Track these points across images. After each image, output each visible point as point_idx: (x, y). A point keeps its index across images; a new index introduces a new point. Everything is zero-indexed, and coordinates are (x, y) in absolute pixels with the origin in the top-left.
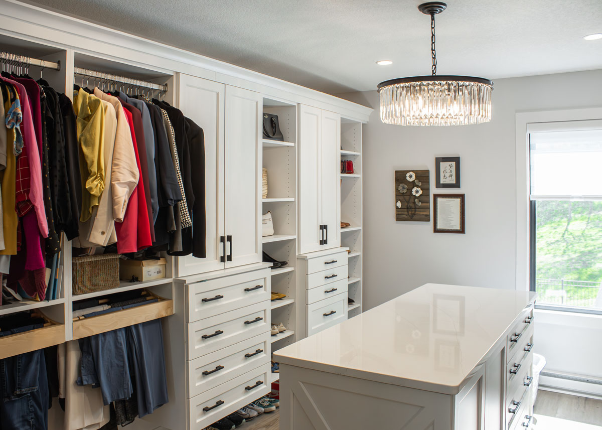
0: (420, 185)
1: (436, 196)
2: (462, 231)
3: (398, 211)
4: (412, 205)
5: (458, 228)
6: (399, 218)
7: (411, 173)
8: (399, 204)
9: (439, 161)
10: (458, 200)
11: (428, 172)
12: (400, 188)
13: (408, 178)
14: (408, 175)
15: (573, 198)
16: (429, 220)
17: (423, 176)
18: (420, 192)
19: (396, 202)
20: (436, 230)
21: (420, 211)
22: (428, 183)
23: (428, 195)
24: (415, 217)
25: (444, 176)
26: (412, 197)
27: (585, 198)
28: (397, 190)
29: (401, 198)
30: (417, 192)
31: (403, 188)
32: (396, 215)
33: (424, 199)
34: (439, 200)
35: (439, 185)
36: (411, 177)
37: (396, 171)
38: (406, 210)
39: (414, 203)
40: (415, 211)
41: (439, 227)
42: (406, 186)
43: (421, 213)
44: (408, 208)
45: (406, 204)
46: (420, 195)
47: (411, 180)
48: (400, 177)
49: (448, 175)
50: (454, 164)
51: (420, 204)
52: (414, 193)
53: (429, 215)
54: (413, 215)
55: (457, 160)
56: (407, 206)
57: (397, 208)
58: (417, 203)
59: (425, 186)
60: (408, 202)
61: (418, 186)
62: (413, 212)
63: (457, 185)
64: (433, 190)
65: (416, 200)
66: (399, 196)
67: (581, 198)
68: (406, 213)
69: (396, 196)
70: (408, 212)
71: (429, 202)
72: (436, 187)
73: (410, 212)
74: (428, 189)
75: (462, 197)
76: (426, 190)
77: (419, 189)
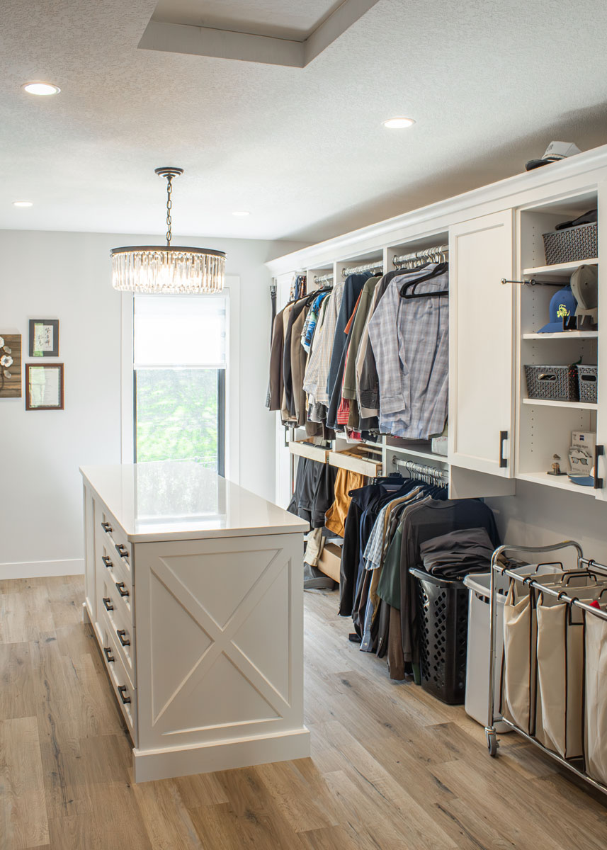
0: (10, 352)
1: (28, 366)
2: (61, 407)
5: (57, 403)
9: (33, 323)
10: (57, 370)
11: (19, 336)
15: (176, 366)
16: (20, 396)
17: (13, 342)
18: (11, 362)
20: (28, 407)
21: (9, 385)
22: (20, 350)
23: (20, 366)
24: (2, 392)
25: (40, 343)
27: (187, 366)
30: (6, 361)
33: (15, 370)
34: (33, 370)
35: (31, 353)
39: (3, 375)
40: (3, 385)
41: (33, 404)
43: (11, 387)
46: (11, 366)
49: (43, 341)
50: (51, 327)
51: (9, 376)
52: (3, 363)
53: (21, 389)
55: (55, 323)
58: (6, 375)
59: (17, 355)
61: (7, 355)
62: (1, 387)
63: (55, 353)
64: (25, 359)
65: (5, 372)
67: (183, 366)
71: (20, 374)
72: (30, 356)
74: (19, 358)
75: (61, 366)
76: (17, 359)
77: (9, 358)
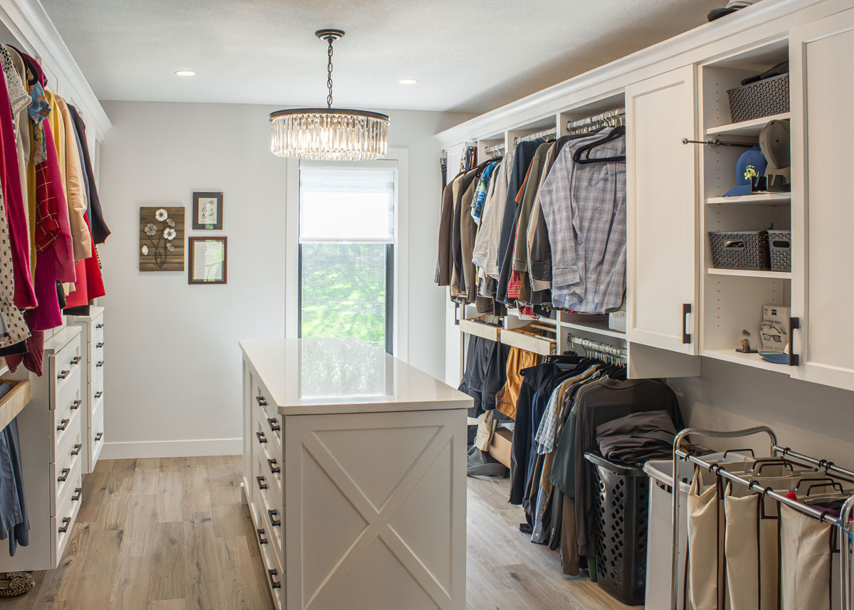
0: (173, 225)
1: (191, 240)
2: (224, 281)
3: (143, 259)
4: (162, 251)
5: (220, 277)
6: (143, 268)
7: (162, 211)
8: (145, 250)
9: (197, 196)
10: (221, 244)
11: (183, 209)
12: (147, 229)
13: (158, 217)
14: (158, 213)
15: (342, 240)
16: (182, 269)
17: (176, 215)
18: (174, 235)
19: (141, 248)
20: (191, 281)
21: (172, 258)
22: (183, 223)
23: (183, 239)
24: (165, 266)
25: (203, 215)
26: (163, 241)
27: (354, 240)
28: (142, 231)
29: (148, 242)
30: (170, 234)
31: (151, 229)
32: (140, 263)
33: (178, 243)
34: (196, 244)
35: (196, 225)
36: (161, 215)
37: (141, 208)
38: (154, 257)
39: (166, 248)
40: (166, 258)
41: (195, 277)
42: (155, 228)
43: (174, 261)
44: (156, 255)
45: (154, 249)
46: (174, 239)
47: (161, 219)
48: (147, 215)
50: (215, 200)
51: (172, 250)
52: (166, 236)
53: (183, 263)
54: (163, 263)
55: (219, 196)
56: (155, 253)
57: (141, 254)
58: (169, 248)
59: (180, 228)
60: (156, 248)
61: (171, 227)
62: (163, 260)
63: (218, 226)
64: (189, 232)
65: (168, 245)
66: (144, 238)
67: (350, 240)
68: (154, 261)
69: (141, 239)
70: (156, 259)
71: (183, 247)
72: (193, 229)
73: (159, 260)
74: (183, 231)
75: (224, 240)
76: (180, 232)
77: (172, 231)
